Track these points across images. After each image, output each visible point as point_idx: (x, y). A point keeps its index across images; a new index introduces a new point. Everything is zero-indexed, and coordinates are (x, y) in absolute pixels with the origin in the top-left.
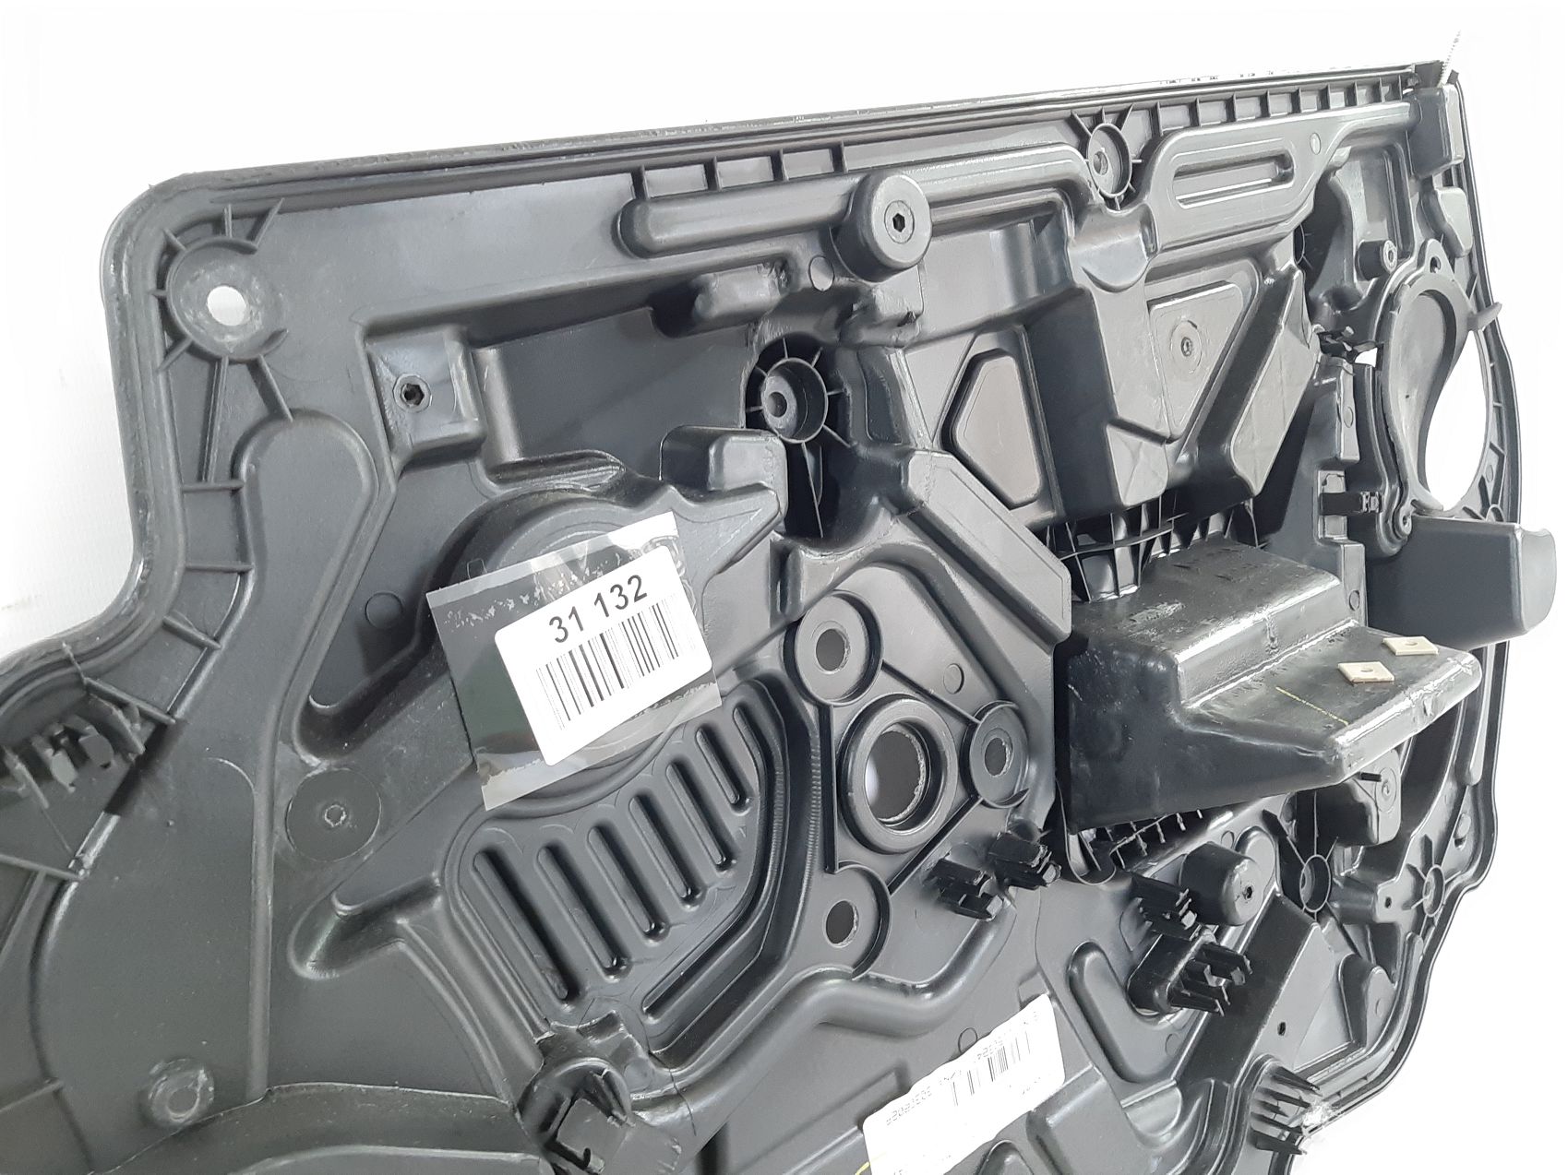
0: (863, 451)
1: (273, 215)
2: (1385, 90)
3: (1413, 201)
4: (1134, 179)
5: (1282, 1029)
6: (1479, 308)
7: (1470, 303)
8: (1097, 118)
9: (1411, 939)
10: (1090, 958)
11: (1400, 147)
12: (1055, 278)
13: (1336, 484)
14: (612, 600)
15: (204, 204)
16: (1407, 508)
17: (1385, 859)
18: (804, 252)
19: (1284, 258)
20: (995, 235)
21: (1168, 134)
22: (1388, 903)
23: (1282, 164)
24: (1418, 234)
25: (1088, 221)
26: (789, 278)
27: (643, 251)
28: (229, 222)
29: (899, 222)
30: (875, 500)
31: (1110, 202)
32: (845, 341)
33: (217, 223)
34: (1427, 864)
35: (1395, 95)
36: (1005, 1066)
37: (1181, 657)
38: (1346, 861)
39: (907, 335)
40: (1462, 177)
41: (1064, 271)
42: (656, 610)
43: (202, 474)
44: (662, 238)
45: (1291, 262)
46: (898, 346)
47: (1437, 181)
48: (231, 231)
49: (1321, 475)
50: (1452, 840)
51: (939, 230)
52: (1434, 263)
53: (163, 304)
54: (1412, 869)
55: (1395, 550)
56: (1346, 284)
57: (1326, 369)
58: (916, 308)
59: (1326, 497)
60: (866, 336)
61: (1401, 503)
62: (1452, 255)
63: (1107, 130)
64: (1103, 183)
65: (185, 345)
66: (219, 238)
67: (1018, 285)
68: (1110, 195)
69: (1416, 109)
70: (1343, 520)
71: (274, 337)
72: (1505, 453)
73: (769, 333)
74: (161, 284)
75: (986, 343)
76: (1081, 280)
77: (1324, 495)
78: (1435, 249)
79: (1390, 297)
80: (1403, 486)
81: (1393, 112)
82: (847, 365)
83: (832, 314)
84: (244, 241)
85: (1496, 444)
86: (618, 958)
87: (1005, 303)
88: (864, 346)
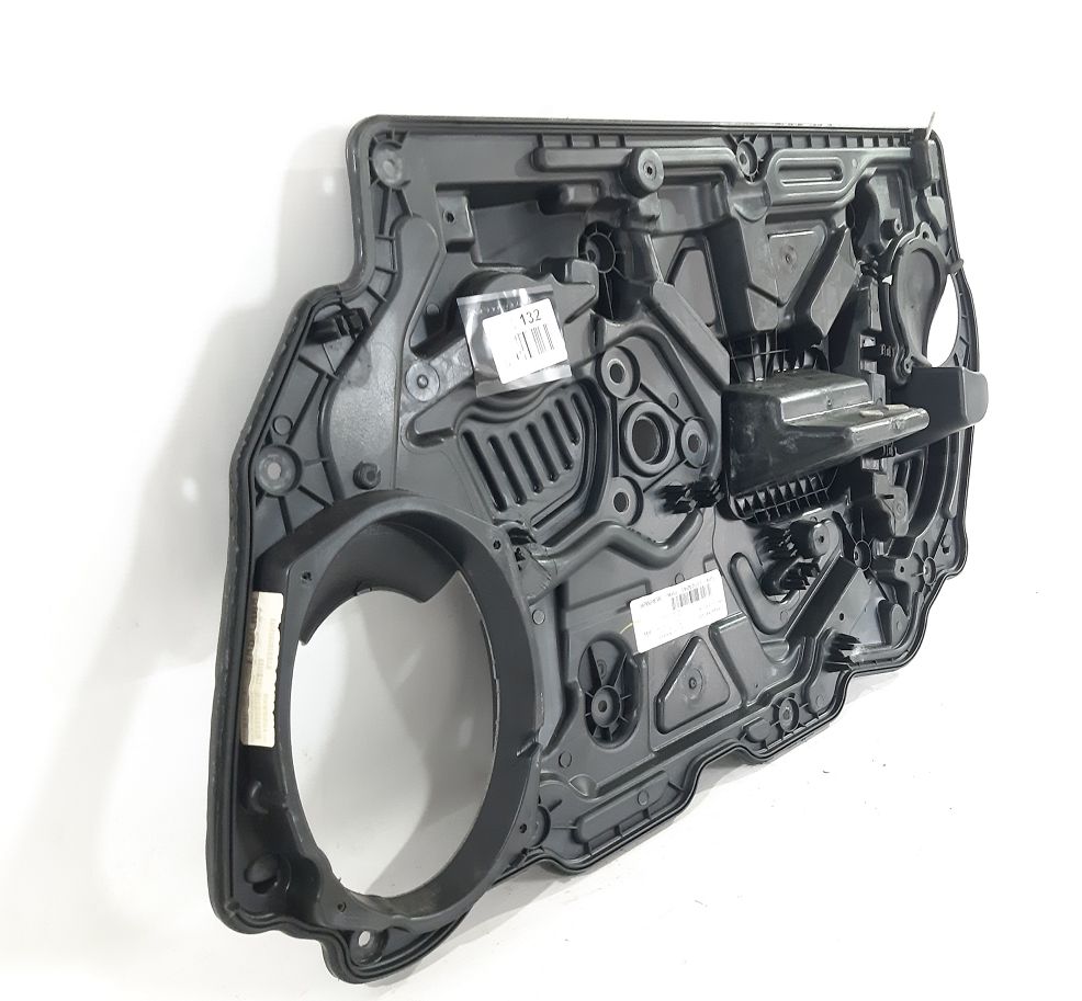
0: (631, 281)
1: (408, 135)
2: (896, 141)
3: (914, 201)
4: (760, 168)
5: (842, 617)
6: (953, 261)
7: (947, 259)
8: (741, 137)
9: (917, 594)
10: (740, 561)
11: (905, 171)
12: (721, 212)
13: (869, 342)
14: (527, 318)
15: (385, 127)
16: (908, 360)
17: (901, 547)
18: (606, 179)
19: (840, 221)
20: (693, 188)
21: (776, 150)
22: (902, 570)
23: (836, 172)
24: (916, 218)
25: (737, 184)
26: (600, 191)
27: (541, 168)
28: (393, 135)
29: (649, 171)
30: (639, 302)
31: (748, 178)
32: (624, 227)
33: (389, 135)
34: (926, 555)
35: (902, 144)
36: (697, 599)
37: (783, 400)
38: (880, 549)
39: (651, 227)
40: (942, 189)
41: (726, 207)
42: (545, 326)
43: (381, 231)
44: (551, 163)
45: (844, 223)
46: (648, 232)
47: (928, 192)
48: (394, 139)
49: (862, 337)
50: (940, 547)
51: (667, 181)
52: (925, 235)
53: (371, 163)
54: (916, 555)
55: (903, 382)
56: (876, 241)
57: (864, 282)
58: (656, 214)
59: (865, 349)
60: (634, 225)
61: (905, 357)
62: (936, 232)
63: (746, 143)
64: (744, 169)
65: (376, 182)
66: (389, 140)
67: (703, 215)
68: (748, 174)
69: (912, 152)
70: (874, 364)
71: (406, 183)
72: (970, 343)
73: (591, 218)
74: (370, 155)
75: (688, 242)
76: (733, 214)
77: (863, 347)
78: (925, 227)
79: (899, 248)
80: (907, 348)
81: (901, 152)
82: (624, 240)
83: (618, 212)
84: (397, 142)
85: (964, 338)
86: (520, 498)
87: (698, 224)
88: (633, 230)
